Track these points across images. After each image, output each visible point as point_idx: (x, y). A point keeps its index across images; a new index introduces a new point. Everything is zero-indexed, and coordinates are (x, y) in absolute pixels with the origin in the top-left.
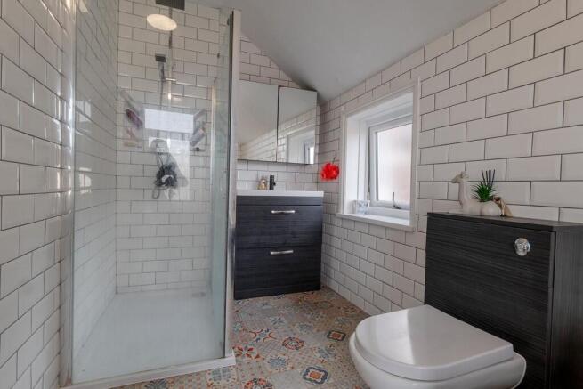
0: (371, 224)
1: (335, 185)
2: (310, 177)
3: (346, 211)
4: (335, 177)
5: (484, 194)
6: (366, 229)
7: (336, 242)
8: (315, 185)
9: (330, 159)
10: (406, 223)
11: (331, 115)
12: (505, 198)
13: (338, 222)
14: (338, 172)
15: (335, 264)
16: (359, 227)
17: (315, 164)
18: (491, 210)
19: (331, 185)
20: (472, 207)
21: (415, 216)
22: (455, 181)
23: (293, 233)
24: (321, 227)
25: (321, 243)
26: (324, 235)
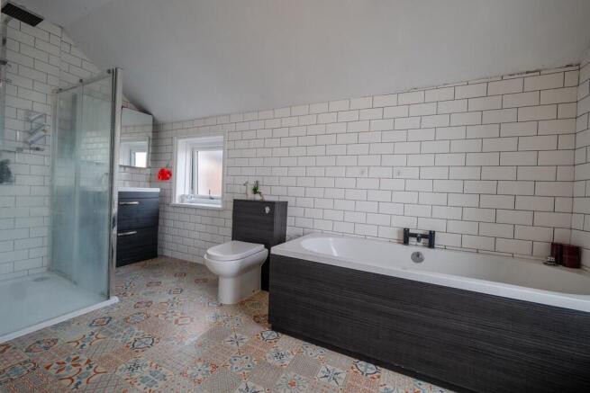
0: (196, 208)
1: (168, 184)
2: (143, 178)
3: (177, 201)
4: (168, 179)
5: (255, 191)
6: (193, 212)
7: (169, 223)
8: (148, 184)
9: (163, 165)
10: (220, 206)
11: (164, 135)
12: (263, 193)
13: (170, 209)
14: (171, 175)
15: (168, 238)
16: (187, 211)
17: (148, 167)
18: (258, 197)
19: (165, 184)
20: (251, 196)
21: (224, 202)
22: (245, 185)
23: (137, 219)
24: (158, 214)
25: (157, 224)
26: (160, 220)
